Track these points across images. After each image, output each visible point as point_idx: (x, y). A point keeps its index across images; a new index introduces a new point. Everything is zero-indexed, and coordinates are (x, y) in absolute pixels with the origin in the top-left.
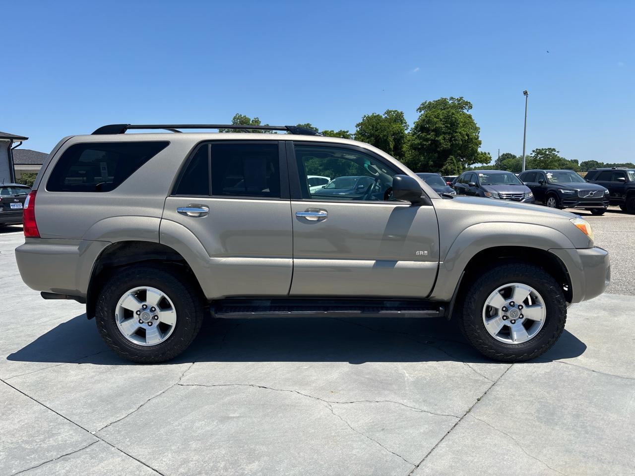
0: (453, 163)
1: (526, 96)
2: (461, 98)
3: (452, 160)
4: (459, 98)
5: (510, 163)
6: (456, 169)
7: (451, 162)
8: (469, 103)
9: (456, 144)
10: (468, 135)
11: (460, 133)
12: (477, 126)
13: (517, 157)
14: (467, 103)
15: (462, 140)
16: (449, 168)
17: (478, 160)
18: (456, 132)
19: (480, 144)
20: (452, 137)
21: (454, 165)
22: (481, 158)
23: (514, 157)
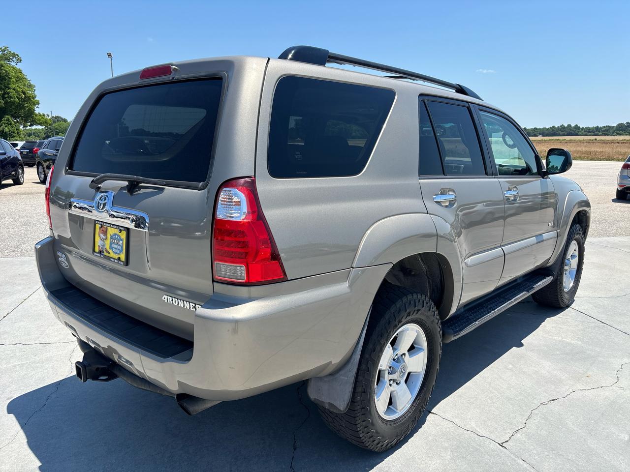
0: (11, 124)
1: (110, 58)
2: (6, 48)
3: (8, 120)
4: (3, 48)
5: (62, 127)
6: (15, 131)
7: (7, 123)
8: (17, 55)
9: (11, 102)
10: (24, 93)
11: (14, 89)
12: (32, 83)
13: (69, 121)
14: (14, 55)
15: (17, 97)
16: (7, 130)
17: (36, 123)
18: (9, 88)
19: (38, 104)
20: (5, 94)
21: (12, 127)
22: (40, 120)
23: (65, 121)
